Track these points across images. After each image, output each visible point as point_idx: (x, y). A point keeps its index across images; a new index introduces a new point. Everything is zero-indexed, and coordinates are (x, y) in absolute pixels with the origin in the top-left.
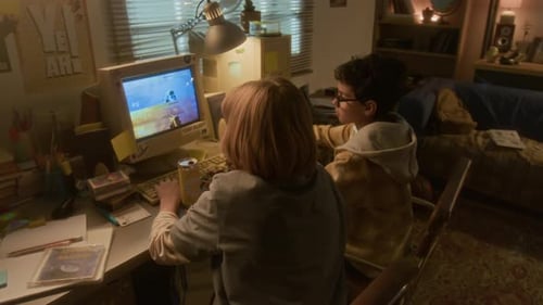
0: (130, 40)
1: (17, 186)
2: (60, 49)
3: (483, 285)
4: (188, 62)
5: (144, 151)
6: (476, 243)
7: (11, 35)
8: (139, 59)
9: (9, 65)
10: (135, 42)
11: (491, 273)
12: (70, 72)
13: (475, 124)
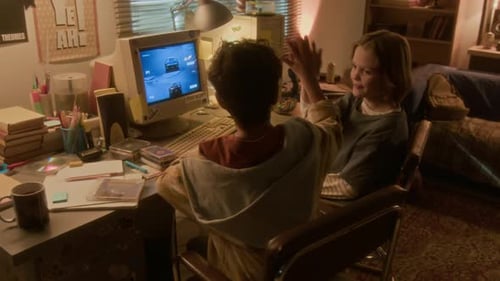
0: (130, 16)
1: (42, 141)
2: (70, 23)
3: (470, 261)
4: (192, 37)
5: (154, 114)
6: (466, 226)
7: (30, 9)
8: (137, 34)
9: (26, 36)
10: (133, 19)
11: (478, 252)
12: (76, 45)
13: (468, 109)
